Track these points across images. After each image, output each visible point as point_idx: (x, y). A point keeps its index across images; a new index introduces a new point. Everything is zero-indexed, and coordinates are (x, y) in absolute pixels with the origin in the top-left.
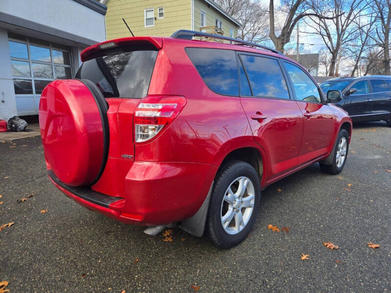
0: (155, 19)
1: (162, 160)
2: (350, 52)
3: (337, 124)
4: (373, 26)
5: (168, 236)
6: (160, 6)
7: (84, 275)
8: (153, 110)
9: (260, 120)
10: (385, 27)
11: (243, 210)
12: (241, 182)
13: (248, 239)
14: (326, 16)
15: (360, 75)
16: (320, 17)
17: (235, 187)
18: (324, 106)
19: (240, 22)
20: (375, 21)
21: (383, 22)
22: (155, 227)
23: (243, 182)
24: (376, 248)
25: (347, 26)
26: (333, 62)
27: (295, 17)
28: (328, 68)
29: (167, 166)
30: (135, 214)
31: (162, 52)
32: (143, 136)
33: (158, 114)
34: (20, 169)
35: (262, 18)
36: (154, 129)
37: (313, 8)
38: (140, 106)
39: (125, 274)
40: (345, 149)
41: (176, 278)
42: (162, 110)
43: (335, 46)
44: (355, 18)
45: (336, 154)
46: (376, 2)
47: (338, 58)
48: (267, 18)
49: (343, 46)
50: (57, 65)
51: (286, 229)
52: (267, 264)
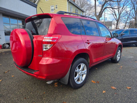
0: (54, 9)
1: (53, 57)
2: (123, 21)
3: (117, 45)
5: (56, 85)
7: (25, 98)
8: (49, 39)
9: (88, 43)
10: (136, 12)
11: (82, 75)
12: (81, 65)
13: (84, 86)
14: (115, 8)
15: (127, 28)
16: (113, 8)
17: (79, 67)
18: (112, 39)
19: (85, 10)
20: (132, 10)
21: (135, 10)
22: (50, 81)
23: (82, 65)
24: (130, 89)
25: (122, 11)
26: (117, 24)
27: (104, 8)
28: (116, 26)
29: (54, 59)
30: (43, 76)
32: (45, 49)
33: (51, 41)
34: (6, 62)
35: (92, 9)
37: (110, 5)
39: (40, 98)
40: (120, 54)
41: (58, 99)
42: (52, 39)
43: (118, 18)
44: (125, 8)
45: (117, 56)
46: (132, 3)
47: (119, 23)
48: (94, 9)
49: (121, 18)
50: (20, 25)
51: (98, 82)
52: (91, 94)
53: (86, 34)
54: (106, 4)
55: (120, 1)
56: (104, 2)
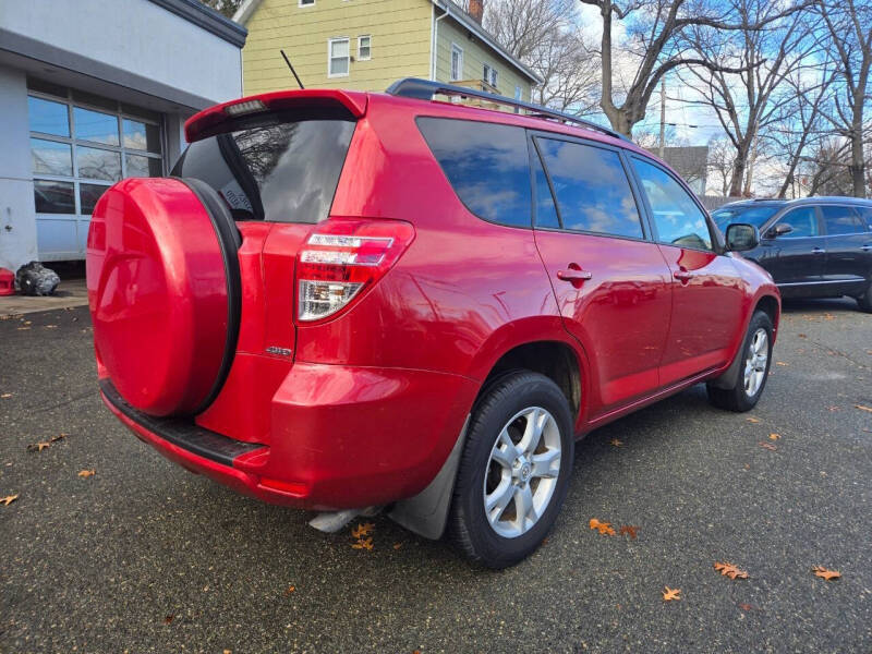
0: (352, 59)
1: (355, 362)
2: (776, 147)
3: (747, 300)
4: (829, 90)
5: (364, 538)
6: (365, 31)
7: (169, 618)
8: (341, 250)
9: (578, 283)
10: (854, 94)
11: (535, 482)
12: (530, 418)
13: (543, 551)
14: (725, 65)
15: (799, 195)
16: (713, 68)
17: (518, 430)
18: (719, 258)
19: (538, 73)
20: (833, 79)
21: (850, 83)
22: (334, 513)
23: (537, 420)
24: (834, 578)
25: (771, 88)
26: (739, 167)
27: (657, 65)
28: (729, 179)
29: (367, 376)
30: (289, 480)
31: (365, 124)
32: (316, 307)
33: (351, 259)
34: (38, 378)
35: (586, 67)
36: (341, 293)
37: (698, 47)
38: (312, 240)
39: (263, 620)
40: (764, 356)
41: (378, 633)
42: (361, 251)
43: (744, 131)
44: (788, 71)
45: (744, 366)
46: (836, 39)
47: (749, 157)
48: (596, 66)
49: (761, 132)
50: (131, 153)
51: (629, 529)
52: (586, 608)
53: (561, 226)
54: (671, 41)
55: (759, 27)
56: (660, 27)
